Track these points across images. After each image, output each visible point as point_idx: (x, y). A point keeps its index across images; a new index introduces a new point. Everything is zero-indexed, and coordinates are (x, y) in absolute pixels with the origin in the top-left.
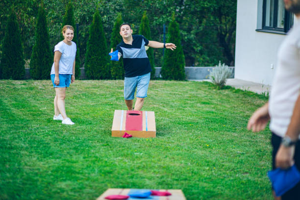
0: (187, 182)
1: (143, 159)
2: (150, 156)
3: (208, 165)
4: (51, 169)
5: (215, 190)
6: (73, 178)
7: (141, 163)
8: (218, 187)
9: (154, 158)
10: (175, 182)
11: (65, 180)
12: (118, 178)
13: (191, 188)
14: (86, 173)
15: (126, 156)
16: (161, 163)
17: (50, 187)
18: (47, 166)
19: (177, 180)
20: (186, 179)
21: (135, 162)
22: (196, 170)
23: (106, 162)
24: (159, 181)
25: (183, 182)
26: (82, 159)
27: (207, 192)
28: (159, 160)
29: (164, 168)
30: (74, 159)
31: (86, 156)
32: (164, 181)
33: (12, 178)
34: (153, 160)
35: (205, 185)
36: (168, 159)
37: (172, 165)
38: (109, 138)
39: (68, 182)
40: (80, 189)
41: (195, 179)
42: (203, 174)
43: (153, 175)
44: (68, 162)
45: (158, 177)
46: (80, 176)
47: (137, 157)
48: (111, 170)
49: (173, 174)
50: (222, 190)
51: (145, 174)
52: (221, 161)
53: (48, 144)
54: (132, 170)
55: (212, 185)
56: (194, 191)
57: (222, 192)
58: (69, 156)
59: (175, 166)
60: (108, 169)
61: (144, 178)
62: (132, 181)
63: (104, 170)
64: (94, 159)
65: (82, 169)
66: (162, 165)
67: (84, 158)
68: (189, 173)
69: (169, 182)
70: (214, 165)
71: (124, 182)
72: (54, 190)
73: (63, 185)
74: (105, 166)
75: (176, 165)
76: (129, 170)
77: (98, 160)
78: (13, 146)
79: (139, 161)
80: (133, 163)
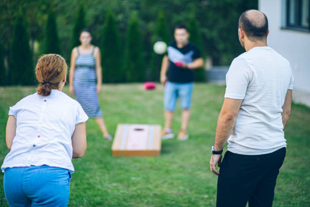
1: (139, 186)
2: (147, 180)
3: (207, 193)
7: (136, 191)
9: (151, 183)
15: (121, 181)
16: (157, 191)
21: (130, 190)
22: (193, 199)
23: (99, 190)
28: (156, 187)
29: (159, 197)
31: (79, 182)
34: (150, 186)
36: (166, 185)
37: (169, 192)
38: (108, 158)
42: (201, 203)
47: (133, 183)
48: (101, 201)
54: (124, 200)
59: (172, 194)
60: (98, 199)
63: (93, 201)
64: (86, 186)
66: (158, 193)
67: (76, 185)
68: (185, 203)
74: (95, 196)
75: (174, 193)
76: (121, 199)
79: (135, 188)
80: (128, 191)
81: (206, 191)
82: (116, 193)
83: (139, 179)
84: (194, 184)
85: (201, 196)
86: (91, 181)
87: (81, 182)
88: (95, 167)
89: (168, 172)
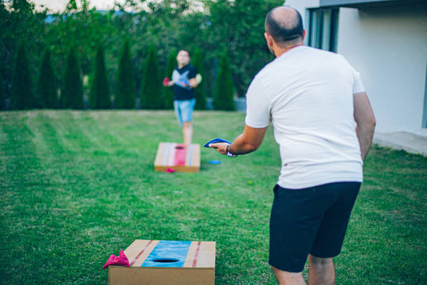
0: (225, 227)
1: (182, 199)
2: (189, 194)
3: (249, 207)
4: (82, 211)
5: (254, 239)
6: (103, 222)
7: (178, 204)
8: (258, 235)
9: (193, 197)
10: (212, 229)
11: (93, 226)
12: (152, 222)
13: (228, 236)
14: (118, 216)
15: (164, 194)
16: (200, 204)
17: (74, 235)
18: (78, 207)
19: (215, 225)
20: (224, 225)
21: (173, 202)
22: (236, 213)
23: (143, 202)
24: (196, 226)
25: (221, 228)
26: (118, 198)
27: (245, 241)
28: (199, 200)
29: (202, 210)
30: (110, 199)
31: (123, 194)
32: (200, 227)
33: (37, 223)
34: (192, 200)
35: (245, 231)
36: (207, 199)
37: (212, 205)
38: (151, 173)
39: (97, 228)
40: (108, 237)
41: (234, 223)
42: (243, 217)
43: (190, 219)
44: (103, 201)
45: (195, 221)
46: (110, 220)
47: (176, 196)
49: (211, 218)
50: (262, 239)
51: (182, 218)
52: (264, 201)
53: (88, 179)
54: (169, 212)
55: (252, 232)
56: (232, 240)
57: (262, 242)
58: (105, 194)
59: (214, 207)
60: (142, 211)
61: (180, 222)
62: (166, 227)
63: (138, 212)
64: (130, 198)
65: (116, 211)
66: (200, 206)
67: (121, 197)
68: (228, 216)
69: (205, 228)
70: (255, 206)
71: (156, 228)
72: (77, 239)
73: (89, 232)
74: (140, 208)
75: (216, 206)
76: (165, 211)
77: (135, 199)
78: (51, 182)
79: (178, 202)
80: (171, 203)
81: (248, 205)
82: (159, 205)
83: (181, 192)
84: (235, 199)
85: (243, 210)
86: (135, 193)
87: (125, 194)
88: (139, 180)
89: (208, 187)
